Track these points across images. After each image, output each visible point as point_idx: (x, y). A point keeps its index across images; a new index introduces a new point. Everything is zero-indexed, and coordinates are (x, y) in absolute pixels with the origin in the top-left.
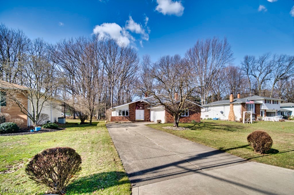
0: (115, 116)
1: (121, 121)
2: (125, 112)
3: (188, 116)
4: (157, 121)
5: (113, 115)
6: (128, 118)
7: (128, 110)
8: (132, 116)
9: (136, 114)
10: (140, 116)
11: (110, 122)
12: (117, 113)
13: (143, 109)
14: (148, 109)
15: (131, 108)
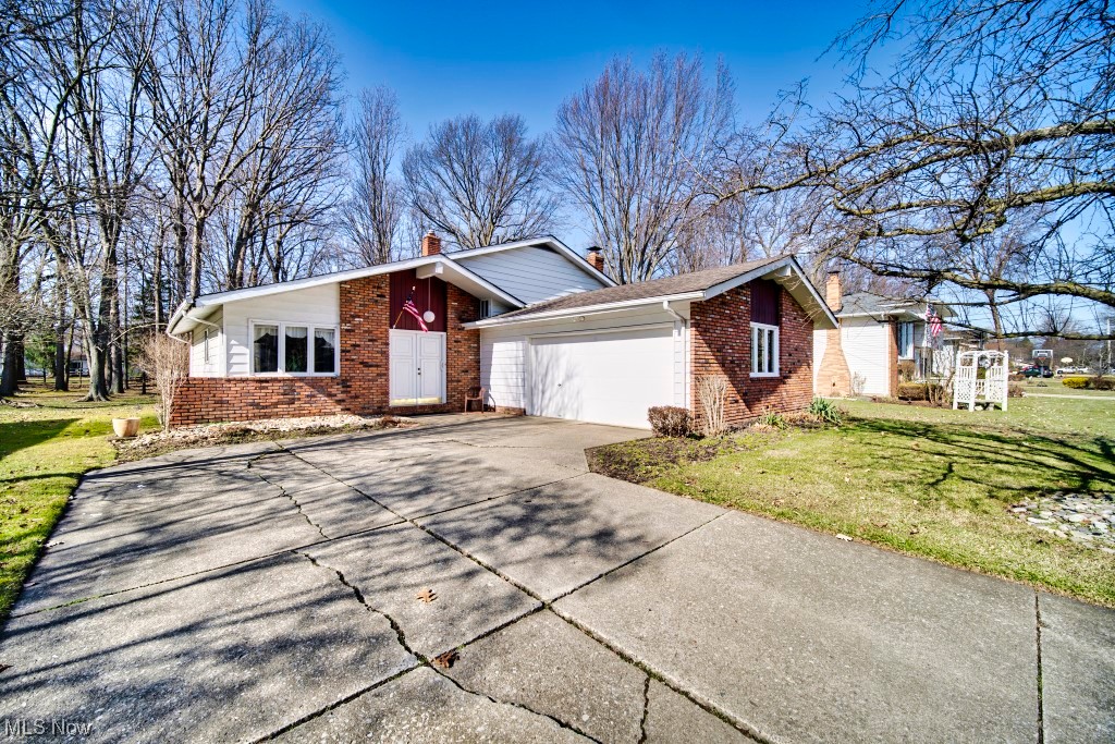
0: (219, 373)
1: (277, 415)
2: (304, 341)
3: (775, 373)
4: (654, 413)
5: (198, 370)
6: (333, 391)
7: (332, 332)
8: (360, 372)
9: (391, 357)
10: (415, 371)
11: (163, 436)
12: (243, 349)
13: (440, 325)
14: (469, 326)
15: (354, 317)
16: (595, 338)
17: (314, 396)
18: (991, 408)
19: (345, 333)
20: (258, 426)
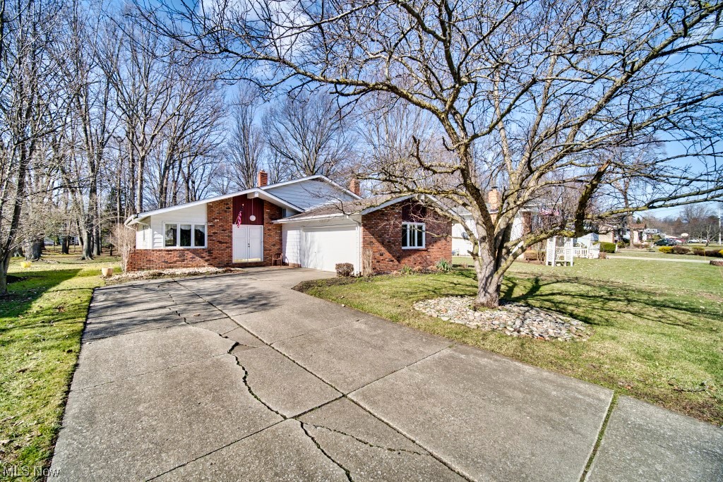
0: (149, 247)
1: (176, 267)
2: (190, 231)
3: (423, 247)
5: (140, 246)
6: (204, 255)
7: (204, 227)
8: (217, 246)
9: (233, 238)
10: (247, 245)
11: (124, 275)
12: (160, 236)
13: (260, 221)
14: (275, 222)
15: (214, 219)
16: (329, 230)
17: (194, 258)
18: (565, 265)
19: (210, 227)
20: (166, 272)
